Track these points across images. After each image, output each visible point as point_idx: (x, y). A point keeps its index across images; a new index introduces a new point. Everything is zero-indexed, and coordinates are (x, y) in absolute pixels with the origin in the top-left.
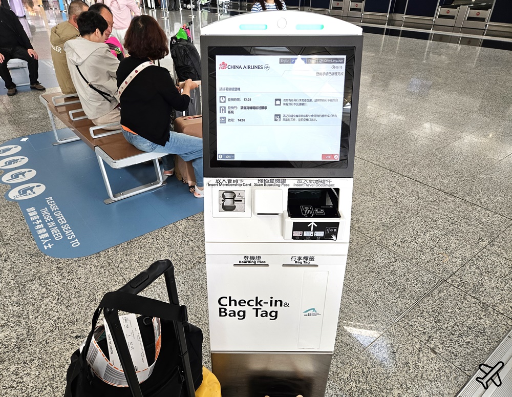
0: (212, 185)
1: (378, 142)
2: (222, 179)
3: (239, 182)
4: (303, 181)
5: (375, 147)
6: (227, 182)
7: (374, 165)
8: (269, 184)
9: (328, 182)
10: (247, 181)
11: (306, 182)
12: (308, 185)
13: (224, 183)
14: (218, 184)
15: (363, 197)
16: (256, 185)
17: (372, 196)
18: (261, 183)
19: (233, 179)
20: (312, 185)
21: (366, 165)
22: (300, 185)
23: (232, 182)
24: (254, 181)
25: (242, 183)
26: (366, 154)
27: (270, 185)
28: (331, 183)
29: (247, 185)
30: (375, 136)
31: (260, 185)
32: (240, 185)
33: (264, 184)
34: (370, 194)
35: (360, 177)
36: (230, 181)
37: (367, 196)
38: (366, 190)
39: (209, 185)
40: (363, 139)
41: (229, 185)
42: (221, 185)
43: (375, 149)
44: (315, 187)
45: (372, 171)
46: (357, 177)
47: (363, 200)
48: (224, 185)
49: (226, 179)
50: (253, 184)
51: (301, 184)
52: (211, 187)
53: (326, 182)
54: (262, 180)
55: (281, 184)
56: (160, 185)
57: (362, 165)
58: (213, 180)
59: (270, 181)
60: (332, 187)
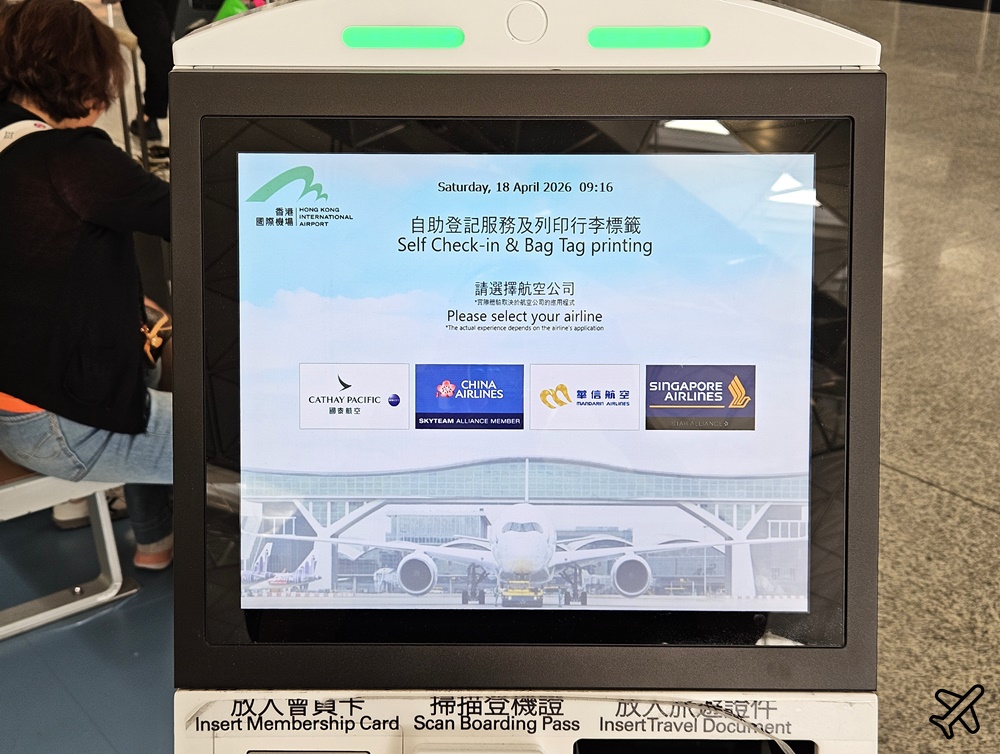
0: (216, 726)
1: (988, 415)
2: (259, 697)
3: (342, 710)
4: (642, 708)
5: (977, 435)
6: (286, 710)
7: (976, 509)
8: (483, 718)
9: (762, 714)
10: (380, 703)
11: (655, 712)
12: (669, 727)
13: (271, 715)
14: (244, 719)
15: (941, 647)
16: (421, 724)
17: (978, 645)
18: (444, 717)
19: (312, 696)
20: (688, 727)
21: (945, 510)
22: (628, 726)
23: (310, 709)
24: (415, 703)
25: (357, 715)
26: (944, 461)
27: (488, 726)
28: (775, 718)
29: (377, 725)
30: (976, 391)
31: (440, 725)
32: (347, 726)
33: (458, 723)
34: (967, 635)
35: (922, 558)
36: (298, 707)
37: (955, 643)
38: (952, 616)
39: (200, 725)
40: (927, 403)
41: (292, 725)
42: (259, 723)
43: (979, 441)
44: (699, 735)
45: (972, 535)
46: (913, 561)
47: (942, 664)
48: (270, 726)
49: (282, 697)
50: (407, 722)
51: (634, 718)
52: (207, 733)
53: (750, 711)
54: (448, 703)
55: (539, 719)
56: (109, 595)
57: (930, 510)
58: (220, 702)
59: (486, 708)
60: (780, 737)
